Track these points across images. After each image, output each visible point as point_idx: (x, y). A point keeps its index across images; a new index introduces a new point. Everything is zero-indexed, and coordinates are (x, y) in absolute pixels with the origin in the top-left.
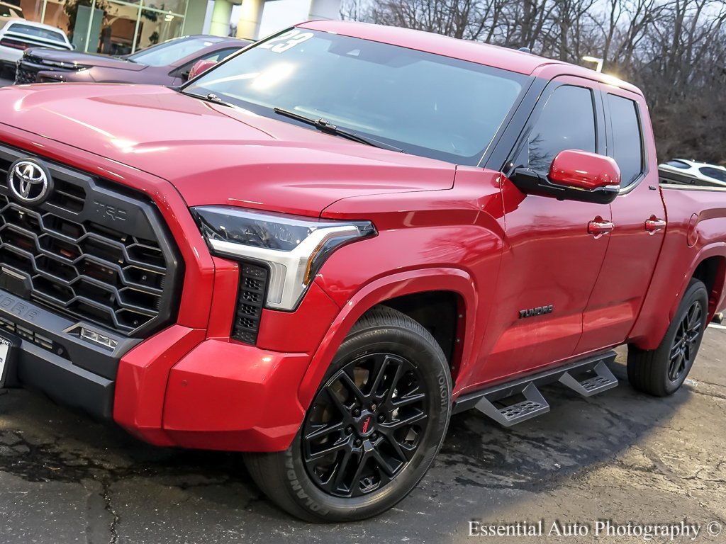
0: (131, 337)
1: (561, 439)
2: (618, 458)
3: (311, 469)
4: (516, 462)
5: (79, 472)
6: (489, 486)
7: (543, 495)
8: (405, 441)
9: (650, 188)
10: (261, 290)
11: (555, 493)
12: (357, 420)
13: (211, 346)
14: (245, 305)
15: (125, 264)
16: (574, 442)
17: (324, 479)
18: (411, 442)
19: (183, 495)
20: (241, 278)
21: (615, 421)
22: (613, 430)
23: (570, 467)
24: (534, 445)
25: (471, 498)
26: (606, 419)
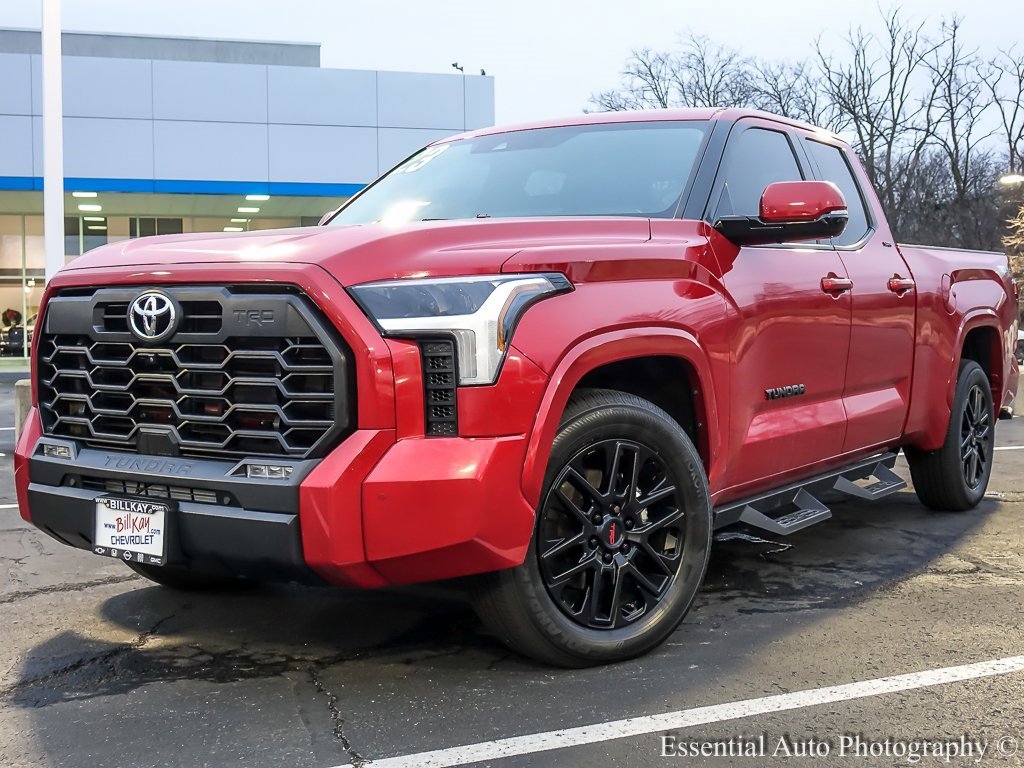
0: (307, 458)
1: (855, 561)
2: (930, 567)
3: (557, 597)
4: (807, 587)
5: (279, 668)
6: (782, 611)
7: (850, 609)
8: (664, 551)
9: (884, 244)
10: (450, 369)
11: (864, 605)
12: (600, 528)
13: (405, 447)
14: (435, 391)
15: (284, 373)
16: (871, 561)
17: (577, 609)
18: (672, 551)
19: (409, 669)
20: (424, 358)
21: (916, 538)
22: (915, 545)
23: (874, 582)
24: (823, 571)
25: (762, 623)
26: (904, 538)
